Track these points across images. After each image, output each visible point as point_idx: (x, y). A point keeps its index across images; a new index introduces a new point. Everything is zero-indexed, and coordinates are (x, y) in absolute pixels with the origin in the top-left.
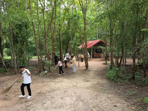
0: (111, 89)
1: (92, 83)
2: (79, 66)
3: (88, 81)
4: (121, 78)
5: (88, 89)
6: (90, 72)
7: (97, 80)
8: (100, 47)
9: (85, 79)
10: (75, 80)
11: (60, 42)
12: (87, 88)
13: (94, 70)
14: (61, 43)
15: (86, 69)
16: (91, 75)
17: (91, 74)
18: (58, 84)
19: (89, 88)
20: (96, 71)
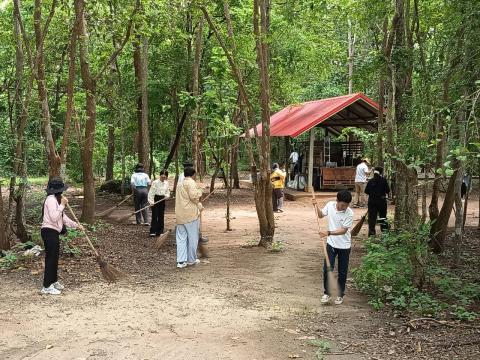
0: (360, 350)
1: (267, 317)
2: (228, 229)
3: (248, 304)
4: (435, 291)
5: (235, 343)
6: (281, 260)
7: (302, 300)
8: (351, 134)
9: (234, 291)
10: (180, 296)
11: (140, 101)
12: (229, 338)
13: (306, 247)
14: (145, 102)
15: (260, 244)
16: (277, 272)
17: (282, 268)
18: (77, 313)
19: (244, 339)
20: (315, 255)
